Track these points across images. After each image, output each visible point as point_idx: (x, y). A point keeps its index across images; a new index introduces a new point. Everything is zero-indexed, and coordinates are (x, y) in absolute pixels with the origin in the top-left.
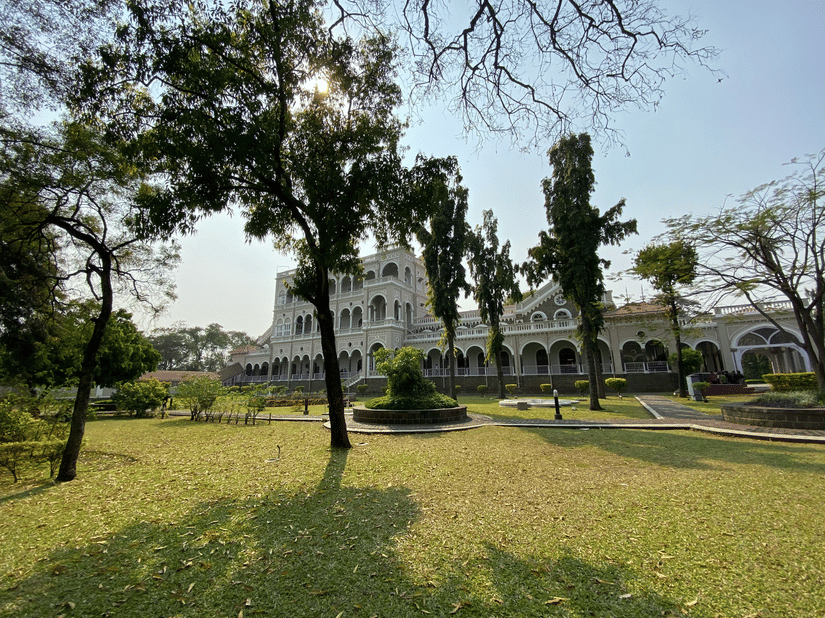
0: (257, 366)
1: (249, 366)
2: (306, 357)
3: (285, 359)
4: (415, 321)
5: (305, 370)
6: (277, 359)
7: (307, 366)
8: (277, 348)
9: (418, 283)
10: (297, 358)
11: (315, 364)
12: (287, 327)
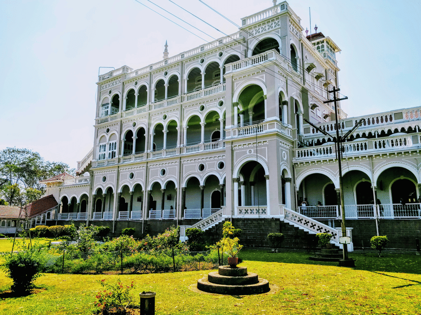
0: (74, 199)
1: (65, 199)
2: (138, 187)
3: (110, 190)
4: (307, 131)
5: (136, 204)
6: (100, 190)
7: (140, 200)
8: (99, 176)
9: (306, 73)
10: (126, 188)
11: (150, 198)
12: (112, 146)
